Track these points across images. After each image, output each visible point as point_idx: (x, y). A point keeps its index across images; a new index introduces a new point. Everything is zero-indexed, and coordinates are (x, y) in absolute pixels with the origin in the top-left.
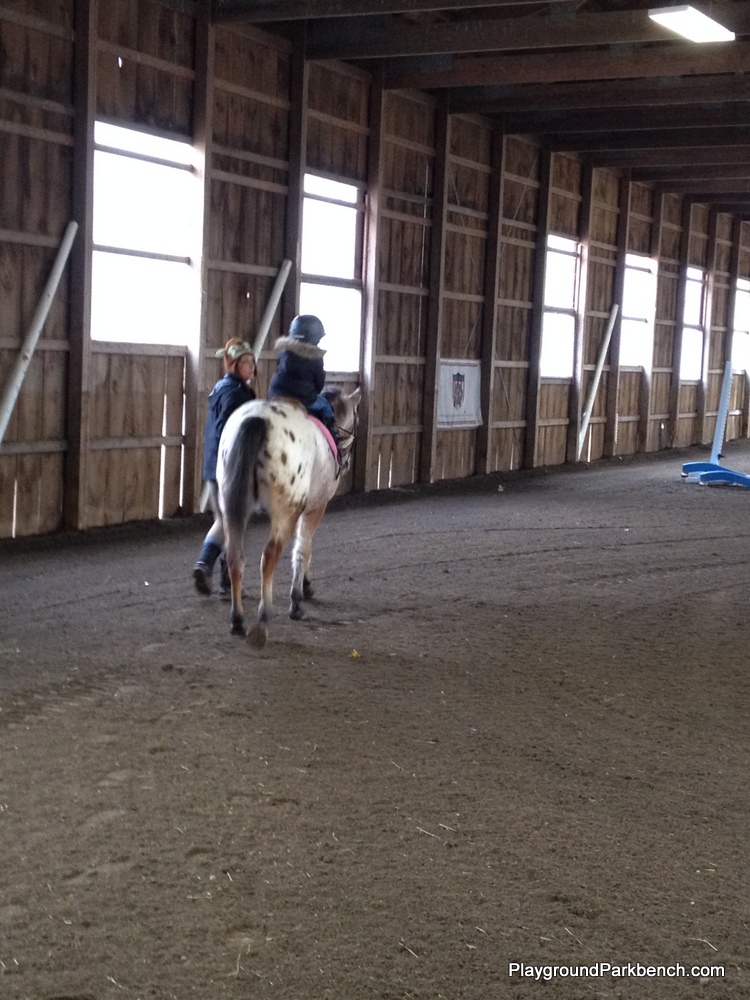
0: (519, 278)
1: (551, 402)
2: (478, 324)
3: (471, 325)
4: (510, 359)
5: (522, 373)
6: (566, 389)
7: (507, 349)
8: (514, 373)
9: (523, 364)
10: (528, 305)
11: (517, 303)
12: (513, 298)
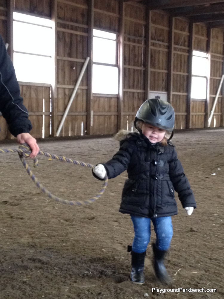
0: (183, 65)
1: (197, 107)
2: (166, 80)
3: (163, 80)
4: (180, 92)
5: (185, 97)
6: (204, 103)
7: (179, 89)
8: (181, 97)
9: (185, 94)
10: (186, 74)
11: (182, 73)
12: (180, 71)
